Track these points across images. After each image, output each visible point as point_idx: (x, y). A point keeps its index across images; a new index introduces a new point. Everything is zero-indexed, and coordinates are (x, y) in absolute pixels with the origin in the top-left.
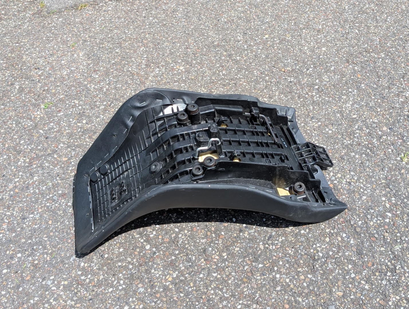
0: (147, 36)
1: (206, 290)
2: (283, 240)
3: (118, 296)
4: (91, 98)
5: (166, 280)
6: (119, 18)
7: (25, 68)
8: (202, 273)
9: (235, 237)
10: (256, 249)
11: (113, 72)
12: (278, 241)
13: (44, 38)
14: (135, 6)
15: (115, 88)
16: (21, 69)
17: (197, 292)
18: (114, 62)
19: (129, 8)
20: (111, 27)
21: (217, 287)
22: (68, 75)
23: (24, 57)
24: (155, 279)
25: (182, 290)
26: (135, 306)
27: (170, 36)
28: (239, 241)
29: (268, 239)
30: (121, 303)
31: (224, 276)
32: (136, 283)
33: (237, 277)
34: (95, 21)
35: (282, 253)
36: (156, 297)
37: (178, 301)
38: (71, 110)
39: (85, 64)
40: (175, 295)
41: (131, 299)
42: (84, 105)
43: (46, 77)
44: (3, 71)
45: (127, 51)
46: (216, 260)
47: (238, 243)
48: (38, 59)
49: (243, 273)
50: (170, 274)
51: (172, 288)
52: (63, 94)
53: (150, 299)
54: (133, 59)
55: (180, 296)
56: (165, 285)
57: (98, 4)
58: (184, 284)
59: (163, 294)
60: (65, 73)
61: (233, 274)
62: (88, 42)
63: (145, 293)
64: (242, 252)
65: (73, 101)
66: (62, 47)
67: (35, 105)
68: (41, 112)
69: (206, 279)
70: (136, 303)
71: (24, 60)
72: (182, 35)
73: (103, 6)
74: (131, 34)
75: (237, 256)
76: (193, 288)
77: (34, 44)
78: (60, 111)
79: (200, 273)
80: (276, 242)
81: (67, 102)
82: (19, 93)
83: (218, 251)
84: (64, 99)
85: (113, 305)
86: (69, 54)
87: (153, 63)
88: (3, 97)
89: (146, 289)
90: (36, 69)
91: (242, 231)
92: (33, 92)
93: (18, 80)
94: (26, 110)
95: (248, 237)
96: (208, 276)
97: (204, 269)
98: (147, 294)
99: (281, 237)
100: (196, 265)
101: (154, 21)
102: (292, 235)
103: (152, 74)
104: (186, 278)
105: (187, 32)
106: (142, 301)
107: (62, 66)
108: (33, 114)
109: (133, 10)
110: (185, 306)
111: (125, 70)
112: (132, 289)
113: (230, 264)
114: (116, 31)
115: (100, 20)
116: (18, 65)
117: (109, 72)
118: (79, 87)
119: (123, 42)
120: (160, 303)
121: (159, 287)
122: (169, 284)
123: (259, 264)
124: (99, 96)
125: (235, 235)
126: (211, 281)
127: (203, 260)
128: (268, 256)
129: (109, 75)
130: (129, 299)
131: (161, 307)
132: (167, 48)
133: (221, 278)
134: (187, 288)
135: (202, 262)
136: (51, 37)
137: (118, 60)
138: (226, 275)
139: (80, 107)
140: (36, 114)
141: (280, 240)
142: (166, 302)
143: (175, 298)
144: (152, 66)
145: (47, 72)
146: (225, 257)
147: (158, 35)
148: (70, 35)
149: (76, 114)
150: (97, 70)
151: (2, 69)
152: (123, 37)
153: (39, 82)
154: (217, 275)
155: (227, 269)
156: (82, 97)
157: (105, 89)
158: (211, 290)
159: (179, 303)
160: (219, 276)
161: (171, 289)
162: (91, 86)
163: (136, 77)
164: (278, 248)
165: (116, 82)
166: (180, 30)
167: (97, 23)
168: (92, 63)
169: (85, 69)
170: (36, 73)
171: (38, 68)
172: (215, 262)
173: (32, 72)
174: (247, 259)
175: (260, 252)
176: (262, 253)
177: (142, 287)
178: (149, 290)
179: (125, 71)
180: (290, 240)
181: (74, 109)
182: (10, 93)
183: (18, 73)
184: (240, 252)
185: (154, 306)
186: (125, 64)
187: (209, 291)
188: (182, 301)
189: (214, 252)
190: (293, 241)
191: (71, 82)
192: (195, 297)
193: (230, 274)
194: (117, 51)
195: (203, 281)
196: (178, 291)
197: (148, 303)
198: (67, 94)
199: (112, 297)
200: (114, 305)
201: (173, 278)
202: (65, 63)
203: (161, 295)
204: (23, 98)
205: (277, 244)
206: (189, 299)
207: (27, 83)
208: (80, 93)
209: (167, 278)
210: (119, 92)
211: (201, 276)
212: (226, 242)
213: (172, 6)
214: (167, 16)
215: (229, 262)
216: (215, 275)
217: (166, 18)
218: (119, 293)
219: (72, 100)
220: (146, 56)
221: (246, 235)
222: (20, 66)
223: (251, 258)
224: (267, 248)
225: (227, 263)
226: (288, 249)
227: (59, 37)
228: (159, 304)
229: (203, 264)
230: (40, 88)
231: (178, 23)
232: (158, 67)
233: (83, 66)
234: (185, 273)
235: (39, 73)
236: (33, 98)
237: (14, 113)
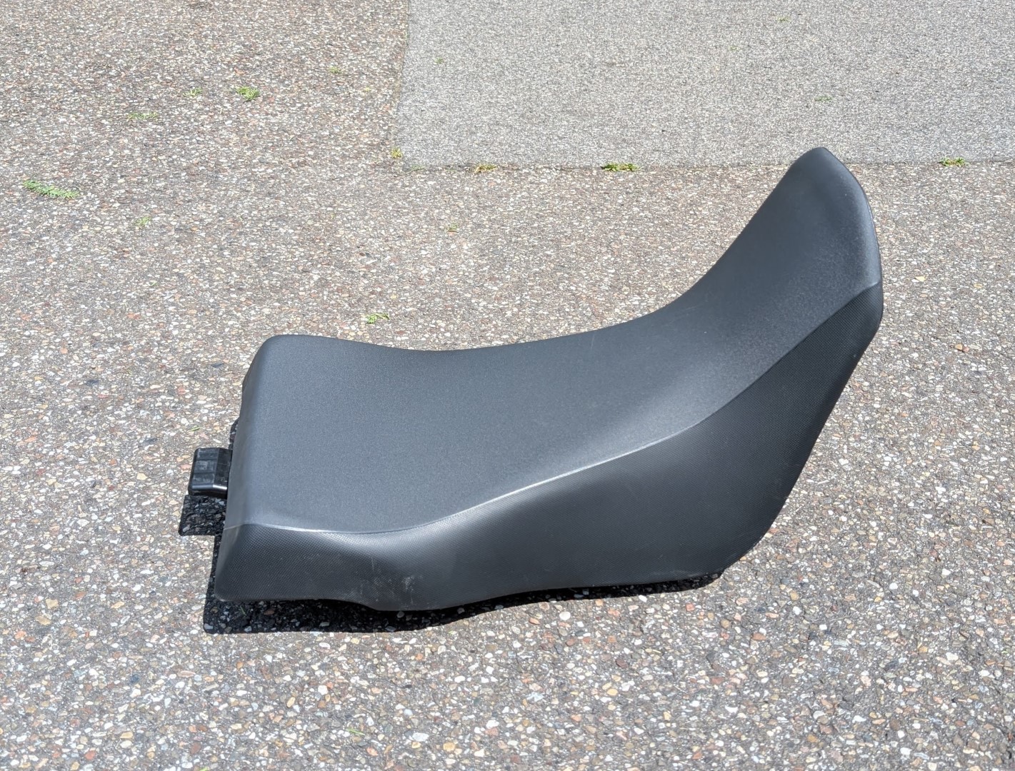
0: (622, 237)
1: (703, 737)
2: (927, 679)
3: (475, 695)
4: (476, 322)
5: (602, 692)
6: (561, 198)
7: (339, 249)
8: (699, 698)
9: (796, 647)
10: (851, 681)
11: (532, 286)
12: (913, 677)
13: (390, 208)
14: (602, 184)
15: (534, 315)
16: (330, 250)
17: (679, 734)
18: (538, 270)
19: (587, 186)
20: (541, 211)
21: (736, 738)
22: (430, 276)
23: (341, 231)
24: (574, 682)
25: (639, 721)
26: (516, 724)
27: (676, 245)
28: (806, 656)
29: (886, 669)
30: (481, 711)
31: (757, 718)
32: (526, 681)
33: (791, 727)
34: (507, 196)
35: (922, 706)
36: (572, 721)
37: (627, 741)
38: (427, 336)
39: (473, 264)
40: (622, 726)
41: (506, 710)
42: (458, 332)
43: (382, 271)
44: (290, 246)
45: (572, 256)
46: (738, 682)
47: (800, 659)
48: (371, 240)
49: (808, 724)
50: (614, 682)
51: (615, 710)
52: (413, 306)
53: (556, 721)
54: (582, 272)
55: (633, 732)
56: (597, 702)
57: (518, 169)
58: (648, 709)
59: (591, 718)
60: (425, 271)
61: (782, 719)
62: (485, 228)
63: (543, 706)
64: (810, 680)
65: (434, 321)
66: (426, 229)
67: (348, 314)
68: (360, 328)
69: (708, 713)
70: (518, 721)
71: (339, 236)
72: (707, 246)
73: (529, 174)
74: (586, 230)
75: (797, 686)
76: (669, 725)
77: (366, 214)
78: (401, 333)
79: (693, 697)
80: (907, 679)
81: (421, 321)
82: (318, 287)
83: (746, 663)
84: (414, 313)
85: (460, 710)
86: (440, 242)
87: (629, 285)
88: (281, 288)
89: (549, 698)
90: (362, 255)
91: (816, 636)
92: (349, 292)
93: (319, 266)
94: (327, 319)
95: (830, 652)
96: (711, 708)
97: (703, 691)
98: (548, 709)
99: (921, 671)
100: (683, 680)
101: (641, 214)
102: (955, 674)
103: (623, 304)
104: (653, 700)
105: (718, 244)
106: (534, 720)
107: (420, 258)
108: (341, 328)
109: (598, 189)
110: (643, 756)
111: (561, 288)
112: (513, 689)
113: (776, 698)
114: (551, 219)
115: (520, 196)
116: (325, 243)
117: (523, 286)
118: (453, 300)
119: (564, 240)
120: (580, 734)
121: (582, 702)
122: (608, 702)
123: (855, 714)
124: (494, 322)
125: (796, 641)
126: (720, 722)
127: (703, 673)
128: (883, 703)
129: (522, 291)
130: (502, 708)
131: (580, 742)
132: (666, 264)
133: (747, 720)
134: (654, 720)
135: (701, 677)
136: (405, 208)
137: (548, 269)
138: (761, 717)
139: (448, 334)
140: (348, 328)
141: (919, 677)
142: (596, 735)
143: (620, 734)
144: (625, 290)
145: (385, 263)
146: (765, 681)
147: (647, 239)
148: (448, 212)
149: (437, 344)
150: (498, 279)
151: (290, 243)
152: (565, 232)
153: (364, 276)
154: (738, 712)
155: (766, 706)
156: (455, 316)
157: (509, 314)
158: (718, 739)
159: (629, 745)
160: (741, 715)
161: (613, 713)
162: (478, 303)
163: (583, 303)
164: (911, 694)
165: (537, 305)
166: (702, 238)
167: (512, 199)
168: (487, 264)
169: (470, 272)
170: (361, 262)
171: (367, 254)
172: (735, 685)
173: (353, 258)
174: (825, 696)
175: (859, 689)
176: (865, 692)
177: (540, 692)
178: (556, 702)
179: (560, 290)
180: (947, 683)
181: (435, 335)
182: (297, 284)
183: (322, 255)
184: (805, 679)
185: (564, 738)
186: (563, 277)
187: (711, 740)
188: (638, 744)
189: (734, 663)
190: (957, 688)
191: (434, 288)
192: (674, 745)
193: (773, 717)
194: (548, 253)
195: (699, 716)
196: (630, 719)
197: (549, 727)
198: (423, 307)
199: (462, 694)
200: (462, 710)
201: (620, 692)
202: (429, 256)
203: (583, 718)
204: (325, 298)
205: (909, 683)
206: (657, 746)
207: (338, 274)
208: (453, 311)
209: (605, 687)
210: (542, 322)
211: (695, 704)
212: (771, 651)
213: (690, 195)
214: (674, 210)
215: (773, 693)
216: (733, 710)
217: (672, 213)
218: (479, 690)
219: (432, 319)
220: (613, 271)
221: (825, 648)
222: (328, 244)
223: (834, 696)
224: (881, 687)
225: (766, 693)
226: (941, 702)
227: (422, 210)
228: (576, 736)
229: (702, 681)
230: (365, 288)
231: (699, 226)
232: (639, 294)
233: (468, 266)
234: (653, 688)
235: (368, 263)
236: (346, 302)
237: (299, 319)
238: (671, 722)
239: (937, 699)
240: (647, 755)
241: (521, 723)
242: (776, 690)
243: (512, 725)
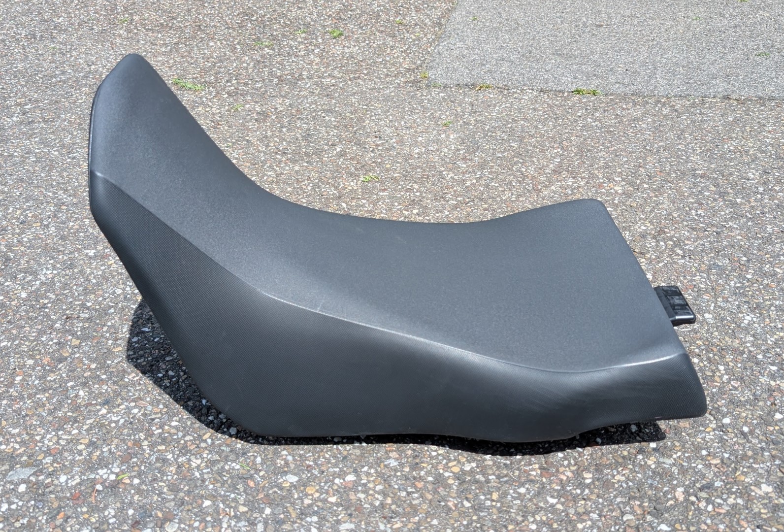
0: (573, 138)
1: (520, 518)
2: (737, 504)
3: (345, 453)
4: (441, 187)
5: (447, 468)
6: (535, 109)
7: (362, 132)
8: (527, 486)
9: (624, 457)
10: (665, 494)
11: (493, 166)
12: (725, 500)
13: (407, 109)
14: (568, 102)
15: (487, 186)
16: (355, 133)
17: (500, 512)
18: (500, 155)
19: (557, 103)
20: (517, 117)
21: (548, 525)
22: (419, 154)
23: (367, 121)
24: (426, 456)
25: (470, 496)
26: (369, 481)
27: (614, 146)
28: (631, 467)
29: (701, 489)
30: (346, 466)
31: (572, 511)
32: (389, 449)
33: (600, 524)
34: (495, 106)
35: (727, 526)
36: (415, 487)
37: (454, 511)
38: (402, 193)
39: (453, 148)
40: (454, 498)
41: (366, 469)
42: (425, 193)
43: (386, 149)
44: (328, 129)
45: (530, 148)
46: (565, 478)
47: (625, 468)
48: (386, 128)
49: (616, 524)
50: (459, 462)
51: (453, 484)
52: (400, 173)
53: (401, 485)
54: (534, 159)
55: (462, 504)
56: (441, 475)
57: (509, 89)
58: (481, 488)
59: (430, 487)
60: (417, 151)
61: (595, 516)
62: (471, 125)
63: (396, 470)
64: (629, 487)
65: (410, 184)
66: (428, 123)
67: (351, 175)
68: (356, 184)
69: (530, 500)
70: (372, 479)
71: (365, 124)
72: (638, 149)
73: (516, 92)
74: (546, 131)
75: (616, 490)
76: (494, 503)
77: (389, 112)
78: (385, 190)
79: (522, 485)
80: (719, 501)
81: (402, 183)
82: (338, 156)
83: (575, 464)
84: (398, 178)
85: (329, 462)
86: (434, 132)
87: (568, 171)
88: (312, 154)
89: (402, 465)
90: (376, 137)
91: (644, 452)
92: (358, 160)
93: (344, 142)
94: (336, 177)
95: (653, 466)
96: (535, 496)
97: (532, 481)
98: (399, 474)
99: (733, 496)
100: (518, 469)
101: (593, 124)
102: (766, 504)
103: (559, 183)
104: (488, 481)
105: (648, 148)
106: (385, 480)
107: (416, 142)
108: (343, 184)
109: (564, 105)
110: (464, 525)
111: (514, 169)
112: (377, 453)
113: (594, 497)
114: (522, 122)
115: (504, 106)
116: (353, 128)
117: (486, 165)
118: (430, 171)
119: (528, 137)
120: (417, 498)
121: (428, 473)
122: (449, 477)
123: (662, 522)
124: (455, 188)
125: (625, 453)
126: (539, 509)
127: (537, 466)
128: (690, 517)
129: (484, 169)
130: (363, 467)
131: (416, 505)
132: (602, 159)
133: (563, 511)
134: (482, 497)
135: (533, 470)
136: (417, 109)
137: (509, 155)
138: (576, 511)
139: (418, 194)
140: (348, 184)
141: (731, 501)
142: (430, 501)
143: (450, 504)
144: (564, 174)
145: (390, 143)
146: (588, 481)
147: (592, 141)
148: (447, 113)
149: (408, 199)
150: (469, 159)
151: (329, 127)
152: (531, 132)
153: (372, 151)
154: (557, 503)
155: (583, 502)
156: (428, 182)
157: (468, 183)
158: (533, 522)
159: (455, 514)
160: (559, 506)
161: (450, 486)
162: (448, 175)
163: (528, 180)
164: (719, 514)
165: (492, 179)
166: (637, 143)
167: (497, 108)
168: (464, 149)
169: (449, 154)
170: (374, 142)
171: (380, 137)
172: (562, 480)
173: (369, 139)
174: (638, 503)
175: (671, 502)
176: (676, 506)
177: (396, 459)
178: (407, 469)
179: (513, 170)
180: (756, 510)
181: (408, 194)
182: (324, 153)
183: (348, 136)
184: (625, 485)
185: (404, 499)
186: (518, 162)
187: (526, 522)
188: (463, 514)
189: (566, 463)
190: (764, 516)
191: (419, 162)
192: (493, 521)
193: (587, 513)
194: (513, 144)
195: (522, 501)
196: (463, 493)
197: (394, 488)
198: (407, 174)
199: (335, 451)
200: (331, 463)
201: (462, 470)
202: (423, 141)
203: (425, 486)
204: (340, 163)
205: (720, 505)
206: (479, 519)
207: (355, 148)
208: (427, 178)
209: (450, 464)
210: (491, 191)
211: (522, 490)
212: (601, 458)
213: (635, 114)
214: (619, 123)
215: (592, 493)
216: (552, 501)
217: (617, 124)
218: (350, 450)
219: (410, 183)
220: (559, 160)
221: (649, 462)
222: (355, 129)
223: (646, 504)
224: (693, 503)
225: (587, 491)
226: (746, 526)
227: (429, 112)
228: (414, 499)
229: (534, 473)
230: (370, 159)
231: (636, 135)
232: (574, 178)
233: (449, 149)
234: (490, 472)
235: (379, 143)
236: (353, 166)
237: (317, 175)
238: (497, 502)
239: (743, 523)
240: (467, 525)
241: (373, 481)
242: (596, 491)
243: (365, 481)
